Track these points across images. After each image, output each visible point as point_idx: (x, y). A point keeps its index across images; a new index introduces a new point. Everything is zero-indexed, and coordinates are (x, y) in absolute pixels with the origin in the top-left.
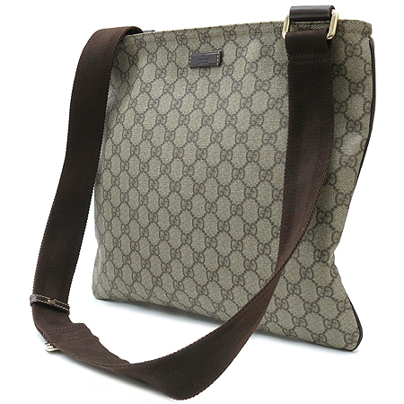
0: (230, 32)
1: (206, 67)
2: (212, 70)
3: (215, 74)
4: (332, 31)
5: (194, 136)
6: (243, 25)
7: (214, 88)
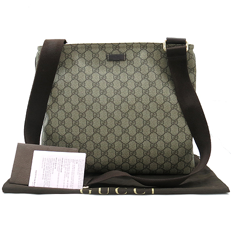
0: (130, 46)
1: (117, 61)
2: (121, 62)
3: (123, 64)
4: (187, 49)
5: (118, 91)
6: (137, 43)
7: (123, 70)
